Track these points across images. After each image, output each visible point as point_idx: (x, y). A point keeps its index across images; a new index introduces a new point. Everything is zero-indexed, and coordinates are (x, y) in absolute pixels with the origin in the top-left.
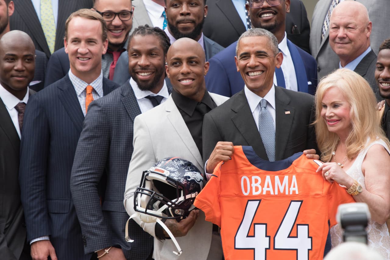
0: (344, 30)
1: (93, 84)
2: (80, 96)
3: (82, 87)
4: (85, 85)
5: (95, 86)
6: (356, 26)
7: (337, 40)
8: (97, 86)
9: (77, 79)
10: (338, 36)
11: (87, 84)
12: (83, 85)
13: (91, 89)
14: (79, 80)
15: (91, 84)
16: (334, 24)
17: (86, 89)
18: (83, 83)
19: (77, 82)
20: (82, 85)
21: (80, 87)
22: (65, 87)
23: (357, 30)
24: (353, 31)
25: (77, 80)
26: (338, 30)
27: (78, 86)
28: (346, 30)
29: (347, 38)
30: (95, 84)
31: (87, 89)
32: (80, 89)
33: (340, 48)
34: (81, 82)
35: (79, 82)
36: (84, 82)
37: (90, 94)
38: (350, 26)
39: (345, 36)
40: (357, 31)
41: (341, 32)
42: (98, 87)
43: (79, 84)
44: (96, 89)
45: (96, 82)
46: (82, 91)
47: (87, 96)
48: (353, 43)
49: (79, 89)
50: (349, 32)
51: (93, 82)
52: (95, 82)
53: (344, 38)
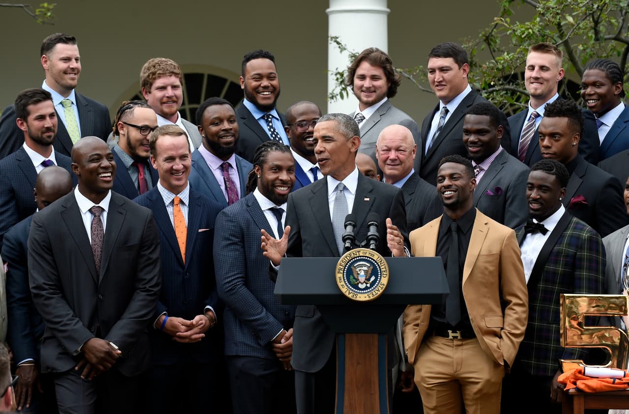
1: (180, 195)
2: (168, 206)
3: (170, 198)
4: (173, 196)
5: (182, 197)
6: (406, 149)
7: (388, 162)
8: (184, 197)
9: (165, 190)
12: (171, 196)
13: (179, 199)
14: (167, 191)
15: (178, 195)
16: (386, 146)
17: (173, 200)
20: (169, 196)
21: (168, 198)
22: (154, 198)
24: (403, 154)
27: (166, 197)
29: (398, 160)
30: (182, 195)
31: (175, 200)
32: (168, 200)
33: (391, 169)
34: (169, 193)
35: (167, 193)
36: (172, 194)
37: (177, 204)
38: (401, 148)
40: (406, 153)
41: (393, 155)
42: (185, 199)
43: (167, 195)
45: (183, 193)
46: (170, 202)
47: (175, 206)
50: (400, 154)
51: (181, 193)
53: (396, 160)
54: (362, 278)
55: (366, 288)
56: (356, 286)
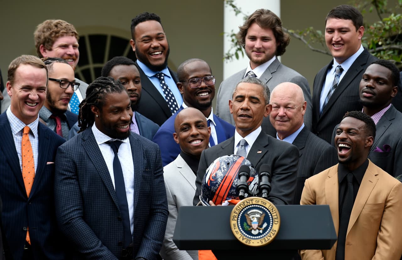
0: (284, 109)
1: (31, 125)
2: (15, 135)
3: (20, 127)
4: (23, 126)
5: (32, 127)
6: (295, 106)
9: (16, 118)
10: (279, 114)
11: (25, 124)
12: (21, 125)
13: (29, 129)
14: (18, 120)
15: (29, 126)
16: (275, 104)
17: (23, 129)
18: (21, 124)
19: (16, 122)
20: (20, 125)
21: (18, 127)
23: (295, 109)
24: (291, 111)
25: (16, 120)
26: (278, 109)
27: (16, 125)
28: (285, 109)
32: (18, 128)
33: (280, 125)
34: (20, 122)
35: (18, 122)
36: (23, 123)
37: (27, 134)
38: (289, 106)
39: (285, 114)
41: (281, 112)
42: (34, 129)
43: (18, 124)
44: (33, 131)
45: (34, 124)
46: (19, 131)
47: (23, 136)
48: (291, 121)
49: (16, 128)
50: (289, 111)
51: (31, 124)
52: (32, 124)
53: (284, 116)
54: (255, 226)
55: (259, 234)
56: (249, 233)
